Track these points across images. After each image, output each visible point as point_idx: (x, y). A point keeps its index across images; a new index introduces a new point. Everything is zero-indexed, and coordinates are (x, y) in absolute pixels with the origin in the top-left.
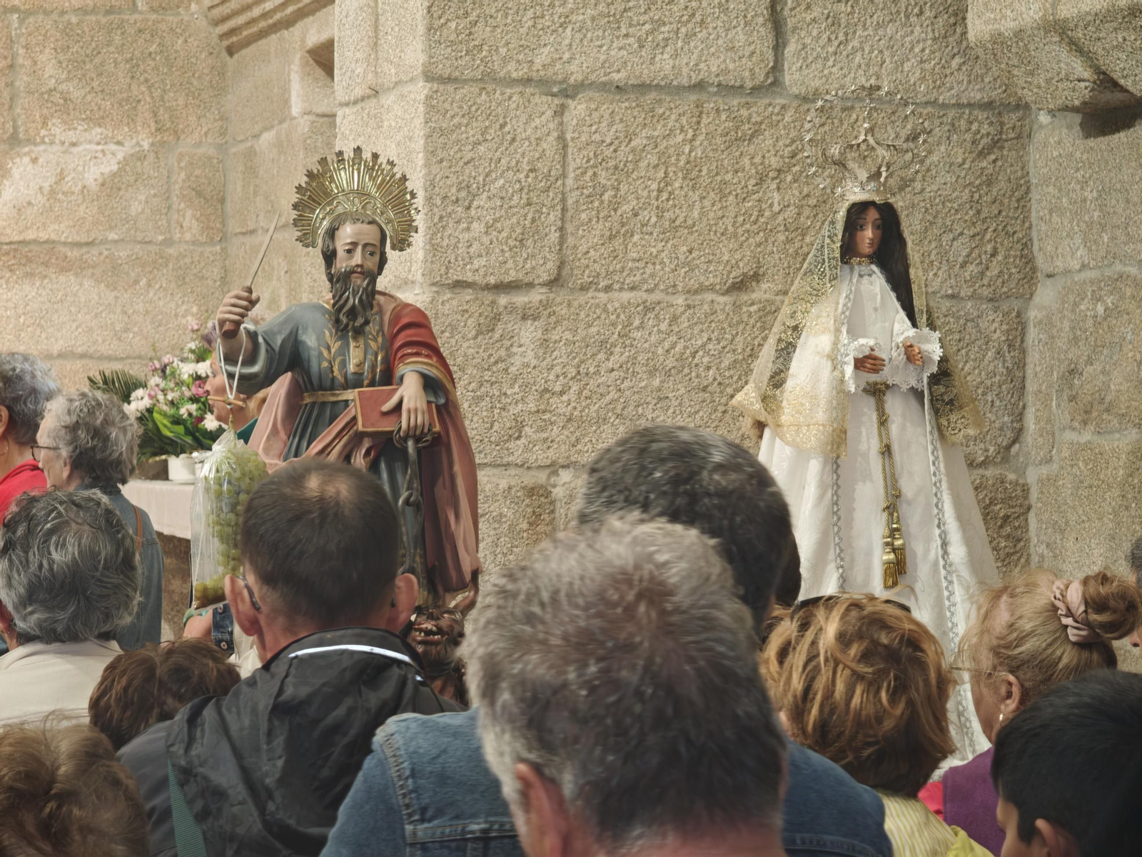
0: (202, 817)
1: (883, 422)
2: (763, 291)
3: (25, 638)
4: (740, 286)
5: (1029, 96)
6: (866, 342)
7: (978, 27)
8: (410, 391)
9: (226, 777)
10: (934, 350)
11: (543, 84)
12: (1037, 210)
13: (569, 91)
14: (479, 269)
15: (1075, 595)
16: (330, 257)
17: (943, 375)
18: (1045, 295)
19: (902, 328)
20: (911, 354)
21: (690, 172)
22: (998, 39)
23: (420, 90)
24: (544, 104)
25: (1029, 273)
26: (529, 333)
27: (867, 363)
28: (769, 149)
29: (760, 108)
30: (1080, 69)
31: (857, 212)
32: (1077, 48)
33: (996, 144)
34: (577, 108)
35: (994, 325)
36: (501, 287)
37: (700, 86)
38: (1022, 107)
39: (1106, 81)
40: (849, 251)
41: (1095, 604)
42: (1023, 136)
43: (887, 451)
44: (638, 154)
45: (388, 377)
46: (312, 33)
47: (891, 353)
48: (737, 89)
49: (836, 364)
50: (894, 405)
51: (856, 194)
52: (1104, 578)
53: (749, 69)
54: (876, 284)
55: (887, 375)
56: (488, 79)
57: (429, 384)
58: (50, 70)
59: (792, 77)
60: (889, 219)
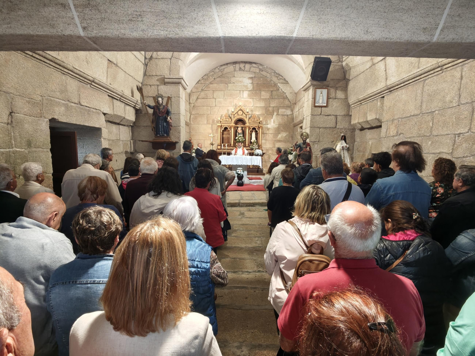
0: (296, 175)
1: (343, 151)
2: (334, 142)
3: (281, 164)
4: (332, 142)
5: (356, 128)
6: (342, 146)
7: (352, 123)
8: (308, 149)
9: (298, 172)
10: (348, 146)
11: (318, 128)
12: (356, 136)
13: (320, 128)
14: (313, 141)
15: (360, 164)
16: (303, 139)
17: (348, 148)
18: (356, 143)
19: (345, 145)
20: (346, 146)
21: (329, 134)
22: (354, 124)
23: (309, 128)
24: (318, 129)
25: (355, 141)
26: (316, 145)
27: (343, 147)
28: (335, 132)
29: (335, 129)
30: (360, 126)
31: (342, 136)
32: (360, 124)
33: (353, 132)
34: (321, 129)
35: (352, 145)
36: (314, 142)
37: (330, 128)
38: (355, 129)
39: (362, 127)
40: (342, 139)
41: (361, 165)
42: (355, 131)
43: (344, 153)
44: (325, 132)
45: (307, 148)
46: (300, 125)
47: (345, 146)
48: (333, 128)
49: (340, 147)
50: (344, 150)
51: (342, 135)
52: (362, 163)
53: (334, 126)
54: (343, 141)
55: (344, 148)
56: (314, 127)
57: (309, 148)
58: (282, 129)
59: (337, 127)
60: (345, 137)
